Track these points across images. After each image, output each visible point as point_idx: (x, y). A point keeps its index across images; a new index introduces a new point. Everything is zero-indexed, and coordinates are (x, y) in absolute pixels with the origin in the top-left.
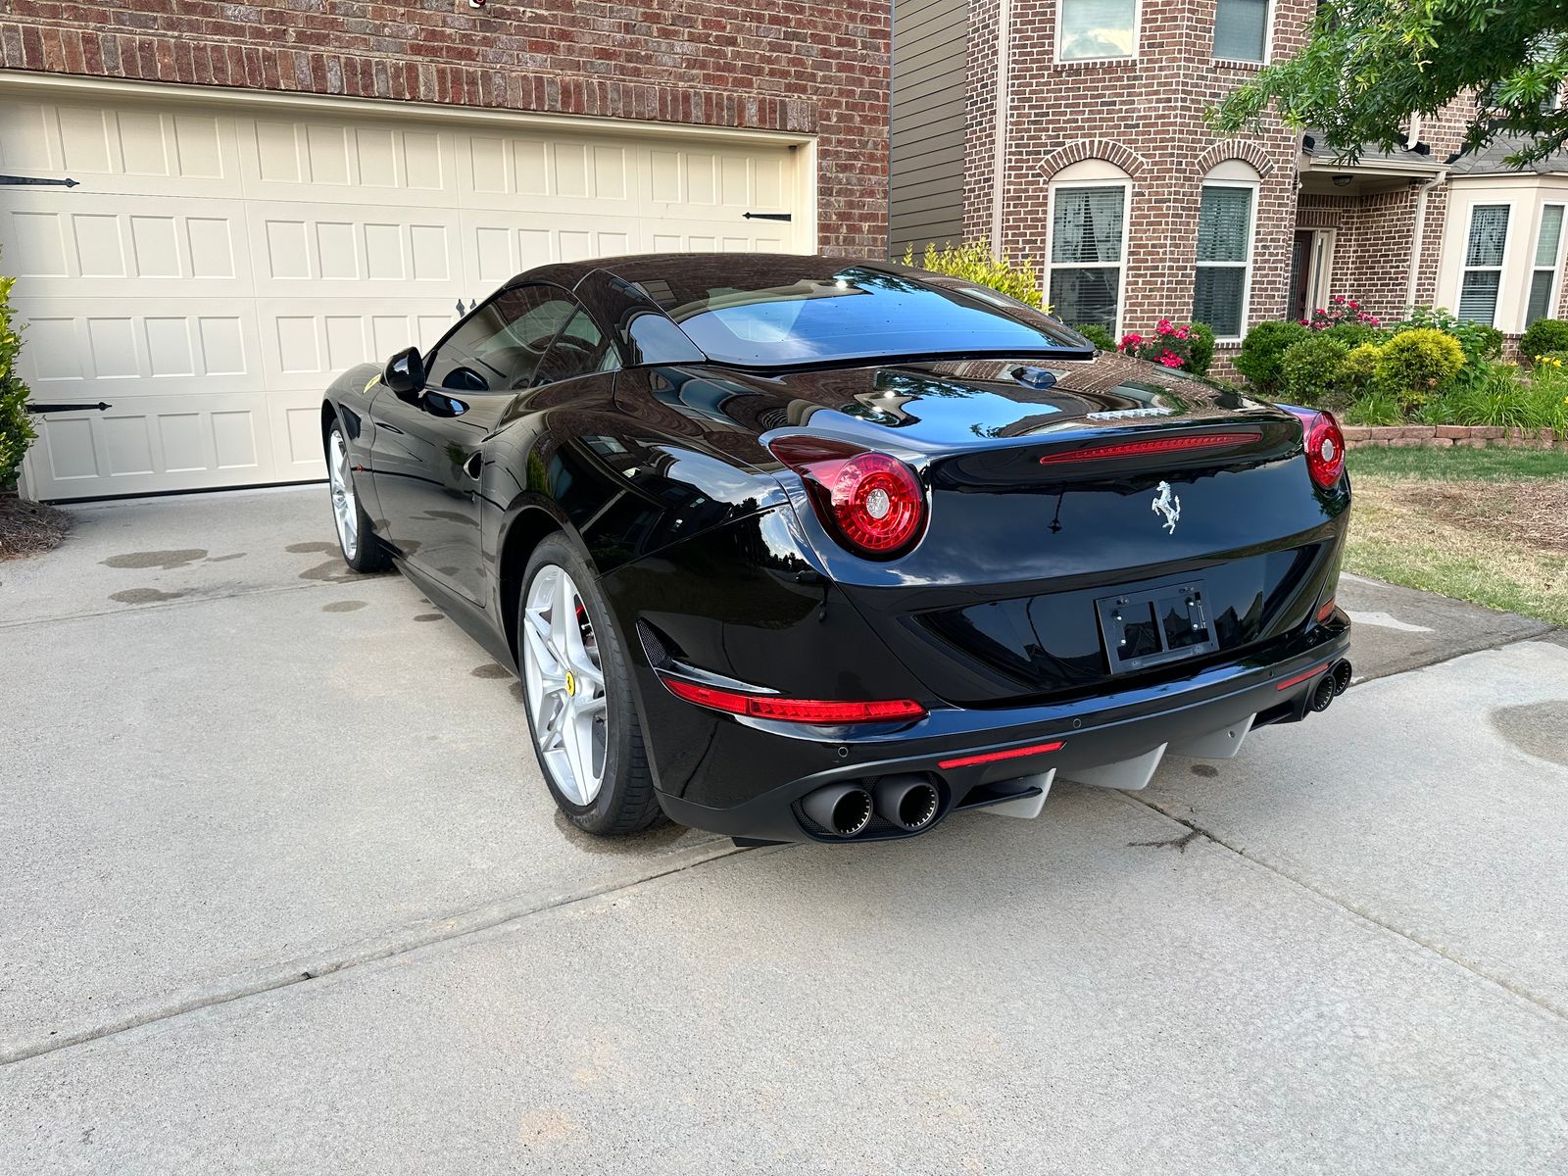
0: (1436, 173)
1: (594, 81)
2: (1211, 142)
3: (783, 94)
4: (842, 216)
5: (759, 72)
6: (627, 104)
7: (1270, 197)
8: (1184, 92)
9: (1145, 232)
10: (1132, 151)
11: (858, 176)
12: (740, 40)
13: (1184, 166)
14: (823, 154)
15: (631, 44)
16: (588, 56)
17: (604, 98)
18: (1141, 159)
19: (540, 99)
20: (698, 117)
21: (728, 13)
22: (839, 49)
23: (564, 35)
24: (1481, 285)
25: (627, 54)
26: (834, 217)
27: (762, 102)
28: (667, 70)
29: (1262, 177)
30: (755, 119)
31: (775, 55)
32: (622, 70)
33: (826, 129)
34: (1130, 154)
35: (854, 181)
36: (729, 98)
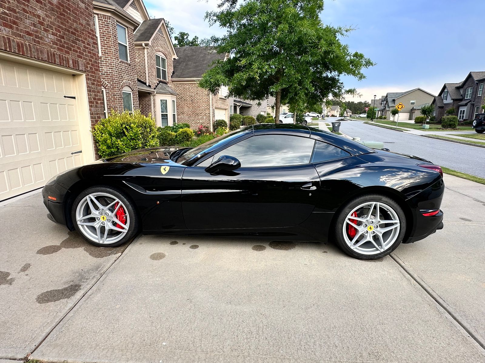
0: (154, 92)
1: (27, 43)
2: (122, 81)
3: (77, 58)
4: (95, 99)
5: (71, 50)
6: (38, 54)
7: (134, 96)
8: (116, 67)
9: (112, 103)
10: (104, 81)
11: (96, 87)
12: (65, 38)
13: (118, 87)
14: (88, 79)
15: (36, 31)
16: (24, 33)
17: (31, 51)
18: (107, 83)
19: (10, 47)
20: (58, 62)
21: (61, 27)
22: (87, 46)
23: (15, 23)
24: (165, 117)
25: (35, 35)
26: (92, 99)
27: (73, 60)
28: (47, 44)
29: (132, 91)
30: (72, 65)
31: (74, 44)
32: (35, 41)
33: (88, 71)
34: (104, 82)
35: (95, 88)
36: (65, 57)
